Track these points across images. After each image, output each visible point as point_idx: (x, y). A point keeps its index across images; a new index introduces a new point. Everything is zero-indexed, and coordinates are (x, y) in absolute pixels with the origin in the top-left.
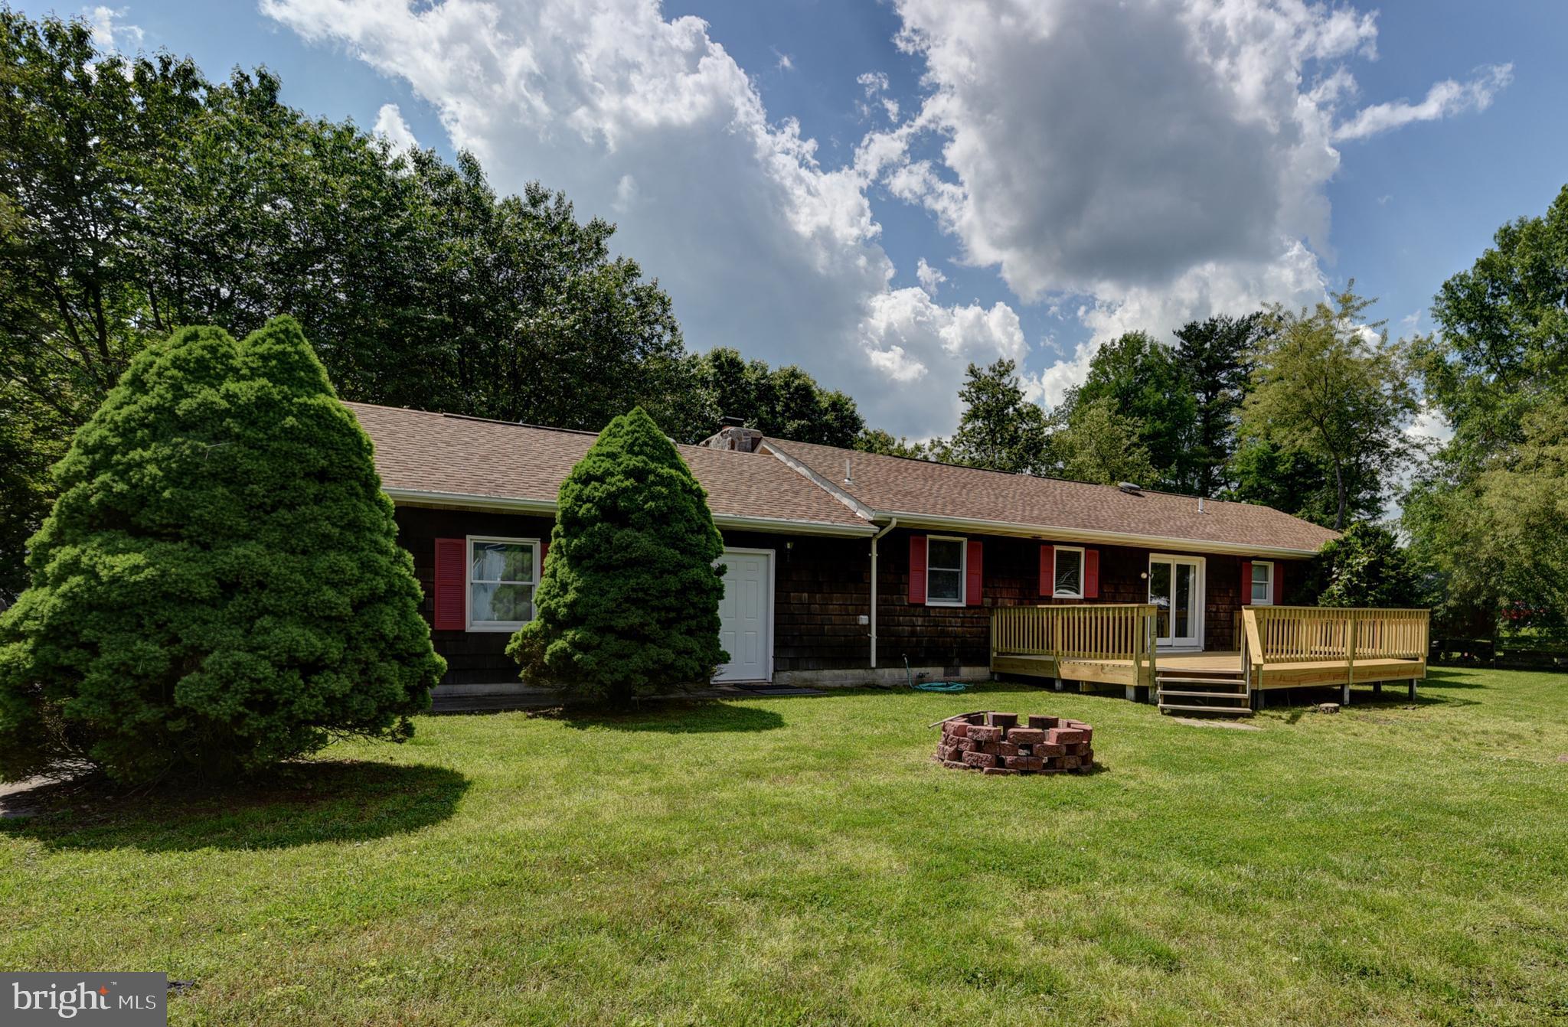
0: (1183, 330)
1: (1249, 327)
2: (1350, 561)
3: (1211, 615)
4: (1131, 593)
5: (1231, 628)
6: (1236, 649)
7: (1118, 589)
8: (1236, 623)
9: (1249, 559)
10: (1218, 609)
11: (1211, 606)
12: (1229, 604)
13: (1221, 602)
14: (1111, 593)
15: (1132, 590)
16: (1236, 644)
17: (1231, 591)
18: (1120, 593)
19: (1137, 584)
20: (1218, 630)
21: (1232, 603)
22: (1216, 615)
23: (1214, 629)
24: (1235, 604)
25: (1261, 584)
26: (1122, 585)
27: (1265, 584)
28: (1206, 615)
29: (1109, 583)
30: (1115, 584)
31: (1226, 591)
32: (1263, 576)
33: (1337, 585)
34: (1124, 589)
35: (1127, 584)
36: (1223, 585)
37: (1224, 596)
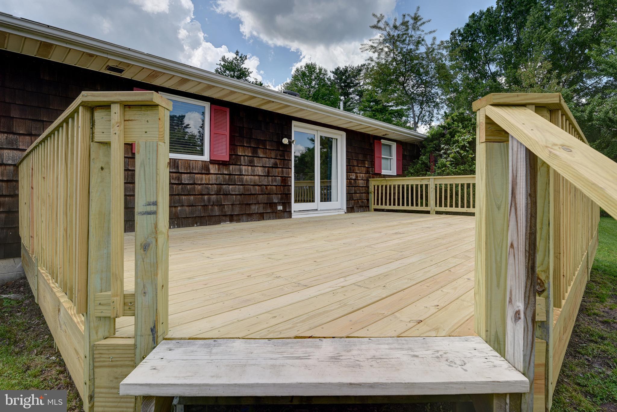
0: (334, 70)
1: (360, 70)
2: (456, 138)
3: (351, 182)
4: (272, 158)
5: (368, 193)
6: (373, 210)
7: (257, 153)
8: (371, 189)
9: (379, 138)
10: (357, 177)
11: (351, 174)
12: (365, 173)
13: (359, 171)
14: (248, 156)
15: (273, 155)
16: (373, 206)
17: (366, 162)
18: (259, 157)
19: (279, 150)
20: (358, 195)
21: (367, 172)
22: (355, 182)
23: (354, 193)
24: (370, 174)
25: (387, 159)
26: (261, 150)
27: (391, 159)
28: (347, 182)
29: (244, 146)
30: (253, 147)
31: (363, 162)
32: (389, 153)
33: (446, 158)
34: (264, 154)
35: (267, 149)
36: (361, 157)
37: (361, 166)
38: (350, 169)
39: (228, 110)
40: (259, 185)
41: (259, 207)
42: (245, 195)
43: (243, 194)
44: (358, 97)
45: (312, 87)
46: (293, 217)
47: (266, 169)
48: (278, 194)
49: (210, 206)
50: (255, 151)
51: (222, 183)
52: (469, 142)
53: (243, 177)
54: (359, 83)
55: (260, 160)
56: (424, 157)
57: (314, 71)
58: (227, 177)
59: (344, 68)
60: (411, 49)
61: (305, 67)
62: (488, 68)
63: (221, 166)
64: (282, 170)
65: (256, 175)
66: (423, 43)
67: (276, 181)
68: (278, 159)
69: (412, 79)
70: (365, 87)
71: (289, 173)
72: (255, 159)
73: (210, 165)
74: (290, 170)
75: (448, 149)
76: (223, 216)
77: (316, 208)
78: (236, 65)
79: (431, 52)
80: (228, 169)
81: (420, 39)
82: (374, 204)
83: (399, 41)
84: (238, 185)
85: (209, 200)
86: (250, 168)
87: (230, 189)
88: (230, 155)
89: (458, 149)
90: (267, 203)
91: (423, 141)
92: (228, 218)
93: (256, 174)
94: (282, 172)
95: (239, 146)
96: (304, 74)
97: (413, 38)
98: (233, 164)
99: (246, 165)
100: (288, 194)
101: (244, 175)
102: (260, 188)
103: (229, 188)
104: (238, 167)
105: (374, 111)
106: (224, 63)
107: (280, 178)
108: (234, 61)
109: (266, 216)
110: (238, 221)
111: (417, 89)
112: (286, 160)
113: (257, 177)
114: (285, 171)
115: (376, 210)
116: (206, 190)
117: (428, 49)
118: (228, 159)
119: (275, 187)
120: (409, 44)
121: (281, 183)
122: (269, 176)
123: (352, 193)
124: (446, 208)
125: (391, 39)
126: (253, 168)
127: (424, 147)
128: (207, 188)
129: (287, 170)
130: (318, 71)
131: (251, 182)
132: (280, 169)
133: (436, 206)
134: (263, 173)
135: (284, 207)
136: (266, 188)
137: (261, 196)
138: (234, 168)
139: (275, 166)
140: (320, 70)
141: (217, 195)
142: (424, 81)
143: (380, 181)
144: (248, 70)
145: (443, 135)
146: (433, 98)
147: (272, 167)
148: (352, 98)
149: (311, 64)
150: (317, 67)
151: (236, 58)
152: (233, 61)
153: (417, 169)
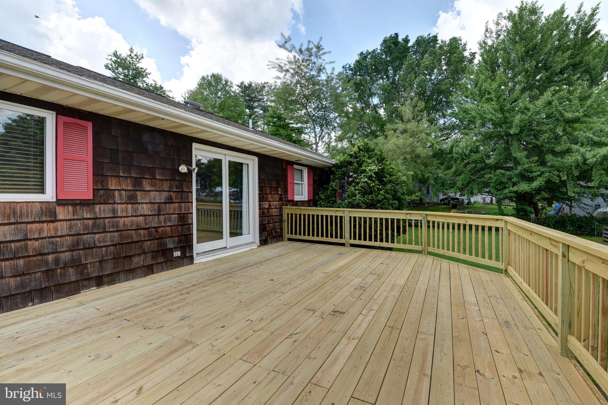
0: (239, 84)
2: (364, 168)
3: (264, 211)
4: (164, 191)
5: (281, 221)
6: (286, 239)
7: (140, 185)
8: (285, 217)
9: (291, 163)
10: (270, 205)
11: (264, 203)
12: (279, 201)
13: (272, 199)
14: (126, 190)
15: (166, 187)
16: (287, 236)
17: (280, 189)
18: (144, 191)
19: (175, 180)
20: (271, 225)
21: (281, 199)
22: (269, 211)
23: (267, 224)
24: (283, 201)
25: (299, 184)
26: (147, 180)
27: (302, 184)
28: (260, 212)
29: (119, 177)
30: (134, 177)
31: (276, 189)
32: (300, 178)
33: (354, 186)
34: (152, 186)
35: (156, 179)
36: (274, 184)
37: (274, 194)
38: (262, 199)
39: (90, 125)
40: (145, 229)
41: (146, 258)
42: (123, 244)
43: (119, 244)
44: (261, 112)
45: (219, 98)
46: (195, 262)
47: (156, 206)
48: (175, 237)
49: (59, 271)
50: (137, 183)
51: (82, 232)
52: (375, 173)
53: (119, 219)
54: (263, 99)
55: (146, 195)
56: (334, 184)
57: (220, 82)
58: (90, 222)
59: (249, 83)
60: (313, 75)
61: (211, 77)
62: (371, 101)
63: (78, 208)
64: (180, 206)
65: (141, 216)
66: (324, 71)
67: (170, 220)
68: (173, 192)
69: (313, 103)
70: (269, 103)
71: (189, 208)
72: (138, 193)
73: (57, 208)
74: (190, 204)
75: (355, 178)
76: (85, 280)
77: (224, 246)
78: (130, 63)
79: (330, 80)
80: (93, 211)
81: (322, 67)
82: (288, 234)
83: (303, 65)
84: (110, 232)
85: (57, 261)
86: (130, 206)
87: (96, 239)
88: (94, 190)
89: (366, 180)
90: (158, 251)
91: (332, 167)
92: (93, 282)
93: (139, 214)
94: (180, 208)
95: (111, 176)
96: (210, 84)
97: (316, 65)
98: (100, 203)
99: (123, 204)
100: (187, 235)
101: (121, 217)
102: (146, 232)
103: (94, 238)
104: (110, 206)
105: (277, 126)
106: (116, 59)
107: (176, 215)
108: (128, 58)
109: (157, 268)
110: (112, 282)
111: (318, 112)
112: (185, 192)
113: (141, 218)
114: (184, 207)
115: (289, 239)
116: (50, 246)
117: (328, 77)
118: (91, 197)
119: (169, 228)
120: (311, 70)
121: (178, 222)
122: (161, 215)
123: (266, 224)
124: (360, 241)
125: (296, 62)
126: (134, 205)
127: (333, 173)
128: (52, 243)
129: (187, 204)
130: (224, 82)
131: (131, 226)
132: (177, 204)
133: (351, 238)
134: (151, 211)
135: (183, 253)
136: (157, 231)
137: (149, 242)
138: (102, 208)
139: (170, 201)
140: (227, 82)
141: (72, 251)
142: (324, 106)
143: (294, 210)
144: (145, 71)
145: (351, 163)
146: (331, 123)
147: (165, 203)
148: (256, 112)
149: (218, 75)
150: (223, 78)
151: (130, 55)
152: (126, 58)
153: (328, 195)
